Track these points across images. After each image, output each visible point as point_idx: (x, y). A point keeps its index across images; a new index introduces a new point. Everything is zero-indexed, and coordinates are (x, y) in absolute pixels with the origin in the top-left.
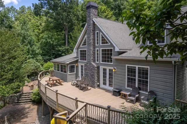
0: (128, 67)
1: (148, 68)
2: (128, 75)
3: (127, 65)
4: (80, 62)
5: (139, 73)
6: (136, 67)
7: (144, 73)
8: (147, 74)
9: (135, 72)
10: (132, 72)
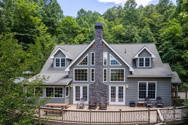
0: (139, 83)
1: (155, 83)
2: (140, 89)
3: (139, 82)
4: (74, 82)
5: (149, 86)
6: (146, 83)
7: (152, 86)
8: (155, 87)
9: (145, 86)
10: (143, 86)
